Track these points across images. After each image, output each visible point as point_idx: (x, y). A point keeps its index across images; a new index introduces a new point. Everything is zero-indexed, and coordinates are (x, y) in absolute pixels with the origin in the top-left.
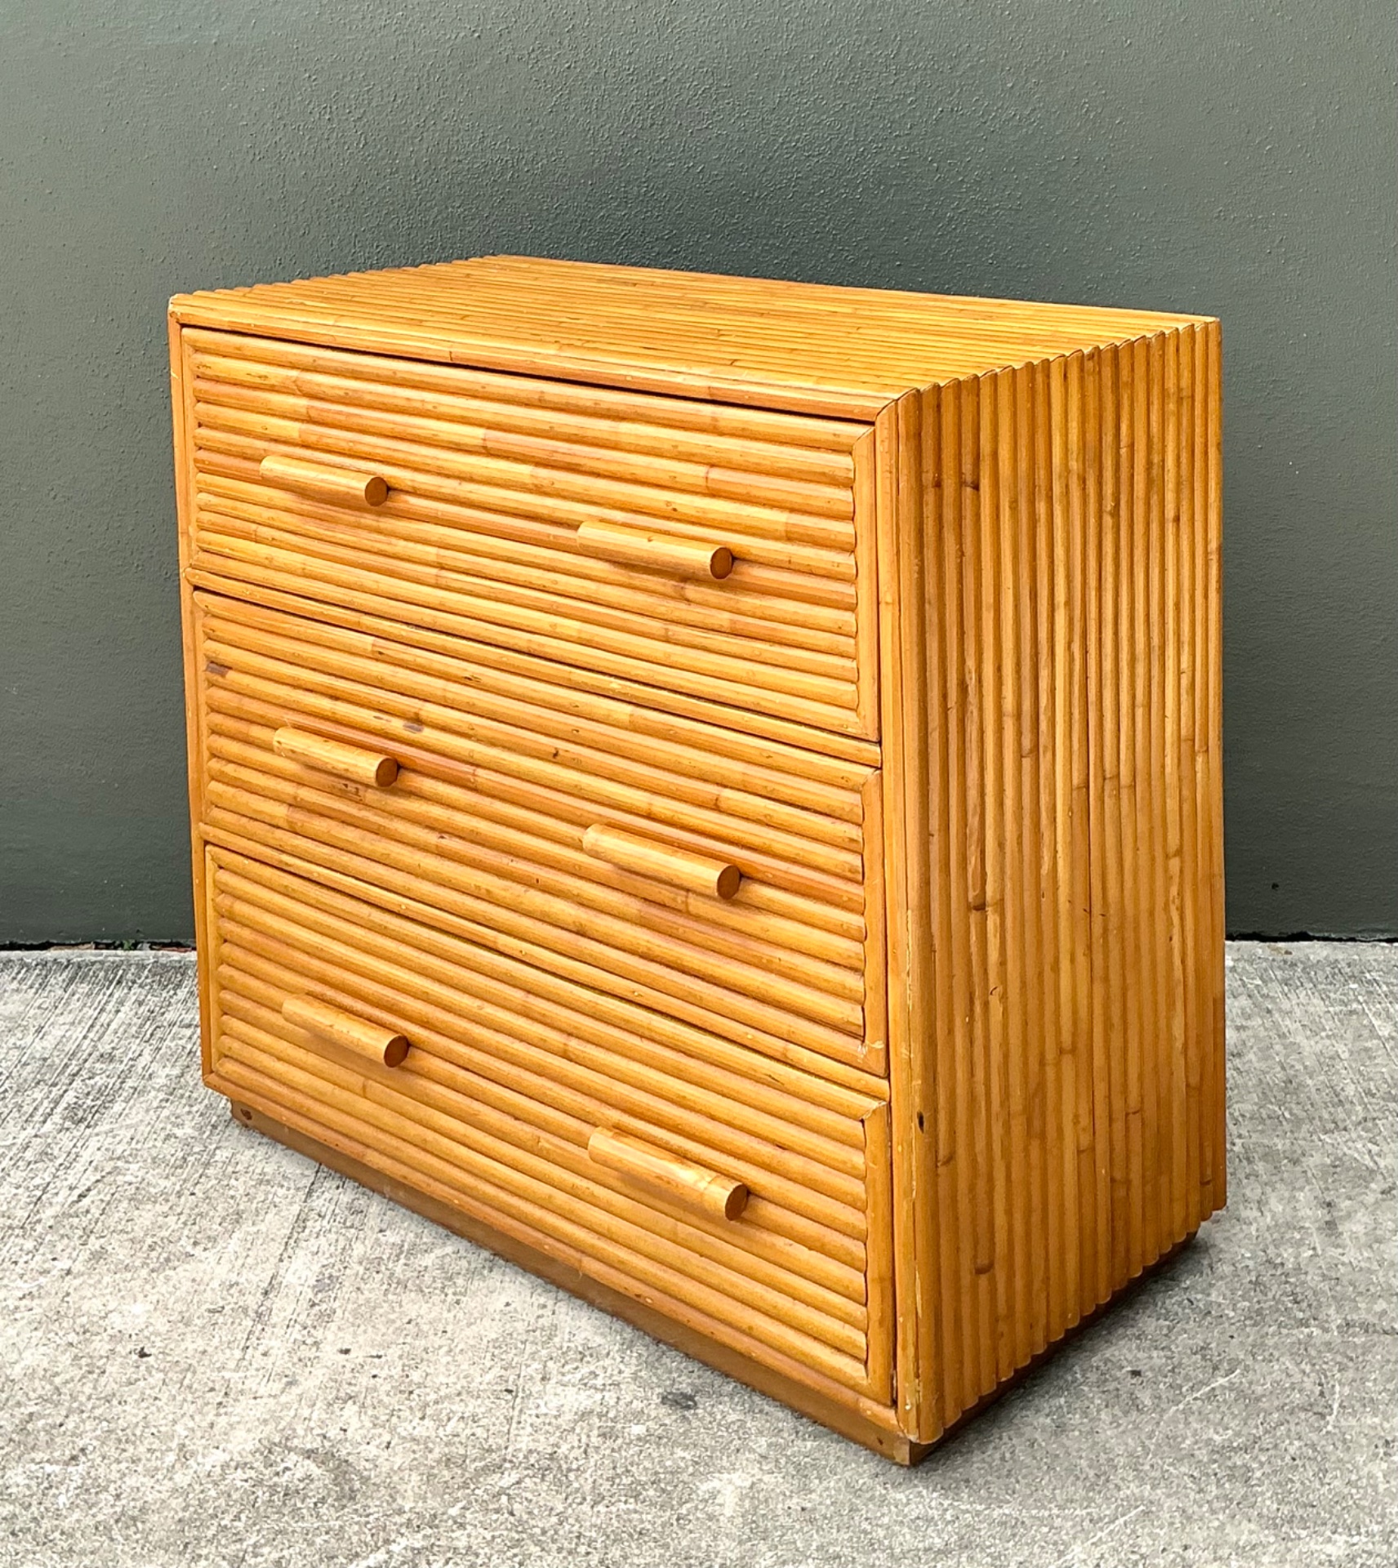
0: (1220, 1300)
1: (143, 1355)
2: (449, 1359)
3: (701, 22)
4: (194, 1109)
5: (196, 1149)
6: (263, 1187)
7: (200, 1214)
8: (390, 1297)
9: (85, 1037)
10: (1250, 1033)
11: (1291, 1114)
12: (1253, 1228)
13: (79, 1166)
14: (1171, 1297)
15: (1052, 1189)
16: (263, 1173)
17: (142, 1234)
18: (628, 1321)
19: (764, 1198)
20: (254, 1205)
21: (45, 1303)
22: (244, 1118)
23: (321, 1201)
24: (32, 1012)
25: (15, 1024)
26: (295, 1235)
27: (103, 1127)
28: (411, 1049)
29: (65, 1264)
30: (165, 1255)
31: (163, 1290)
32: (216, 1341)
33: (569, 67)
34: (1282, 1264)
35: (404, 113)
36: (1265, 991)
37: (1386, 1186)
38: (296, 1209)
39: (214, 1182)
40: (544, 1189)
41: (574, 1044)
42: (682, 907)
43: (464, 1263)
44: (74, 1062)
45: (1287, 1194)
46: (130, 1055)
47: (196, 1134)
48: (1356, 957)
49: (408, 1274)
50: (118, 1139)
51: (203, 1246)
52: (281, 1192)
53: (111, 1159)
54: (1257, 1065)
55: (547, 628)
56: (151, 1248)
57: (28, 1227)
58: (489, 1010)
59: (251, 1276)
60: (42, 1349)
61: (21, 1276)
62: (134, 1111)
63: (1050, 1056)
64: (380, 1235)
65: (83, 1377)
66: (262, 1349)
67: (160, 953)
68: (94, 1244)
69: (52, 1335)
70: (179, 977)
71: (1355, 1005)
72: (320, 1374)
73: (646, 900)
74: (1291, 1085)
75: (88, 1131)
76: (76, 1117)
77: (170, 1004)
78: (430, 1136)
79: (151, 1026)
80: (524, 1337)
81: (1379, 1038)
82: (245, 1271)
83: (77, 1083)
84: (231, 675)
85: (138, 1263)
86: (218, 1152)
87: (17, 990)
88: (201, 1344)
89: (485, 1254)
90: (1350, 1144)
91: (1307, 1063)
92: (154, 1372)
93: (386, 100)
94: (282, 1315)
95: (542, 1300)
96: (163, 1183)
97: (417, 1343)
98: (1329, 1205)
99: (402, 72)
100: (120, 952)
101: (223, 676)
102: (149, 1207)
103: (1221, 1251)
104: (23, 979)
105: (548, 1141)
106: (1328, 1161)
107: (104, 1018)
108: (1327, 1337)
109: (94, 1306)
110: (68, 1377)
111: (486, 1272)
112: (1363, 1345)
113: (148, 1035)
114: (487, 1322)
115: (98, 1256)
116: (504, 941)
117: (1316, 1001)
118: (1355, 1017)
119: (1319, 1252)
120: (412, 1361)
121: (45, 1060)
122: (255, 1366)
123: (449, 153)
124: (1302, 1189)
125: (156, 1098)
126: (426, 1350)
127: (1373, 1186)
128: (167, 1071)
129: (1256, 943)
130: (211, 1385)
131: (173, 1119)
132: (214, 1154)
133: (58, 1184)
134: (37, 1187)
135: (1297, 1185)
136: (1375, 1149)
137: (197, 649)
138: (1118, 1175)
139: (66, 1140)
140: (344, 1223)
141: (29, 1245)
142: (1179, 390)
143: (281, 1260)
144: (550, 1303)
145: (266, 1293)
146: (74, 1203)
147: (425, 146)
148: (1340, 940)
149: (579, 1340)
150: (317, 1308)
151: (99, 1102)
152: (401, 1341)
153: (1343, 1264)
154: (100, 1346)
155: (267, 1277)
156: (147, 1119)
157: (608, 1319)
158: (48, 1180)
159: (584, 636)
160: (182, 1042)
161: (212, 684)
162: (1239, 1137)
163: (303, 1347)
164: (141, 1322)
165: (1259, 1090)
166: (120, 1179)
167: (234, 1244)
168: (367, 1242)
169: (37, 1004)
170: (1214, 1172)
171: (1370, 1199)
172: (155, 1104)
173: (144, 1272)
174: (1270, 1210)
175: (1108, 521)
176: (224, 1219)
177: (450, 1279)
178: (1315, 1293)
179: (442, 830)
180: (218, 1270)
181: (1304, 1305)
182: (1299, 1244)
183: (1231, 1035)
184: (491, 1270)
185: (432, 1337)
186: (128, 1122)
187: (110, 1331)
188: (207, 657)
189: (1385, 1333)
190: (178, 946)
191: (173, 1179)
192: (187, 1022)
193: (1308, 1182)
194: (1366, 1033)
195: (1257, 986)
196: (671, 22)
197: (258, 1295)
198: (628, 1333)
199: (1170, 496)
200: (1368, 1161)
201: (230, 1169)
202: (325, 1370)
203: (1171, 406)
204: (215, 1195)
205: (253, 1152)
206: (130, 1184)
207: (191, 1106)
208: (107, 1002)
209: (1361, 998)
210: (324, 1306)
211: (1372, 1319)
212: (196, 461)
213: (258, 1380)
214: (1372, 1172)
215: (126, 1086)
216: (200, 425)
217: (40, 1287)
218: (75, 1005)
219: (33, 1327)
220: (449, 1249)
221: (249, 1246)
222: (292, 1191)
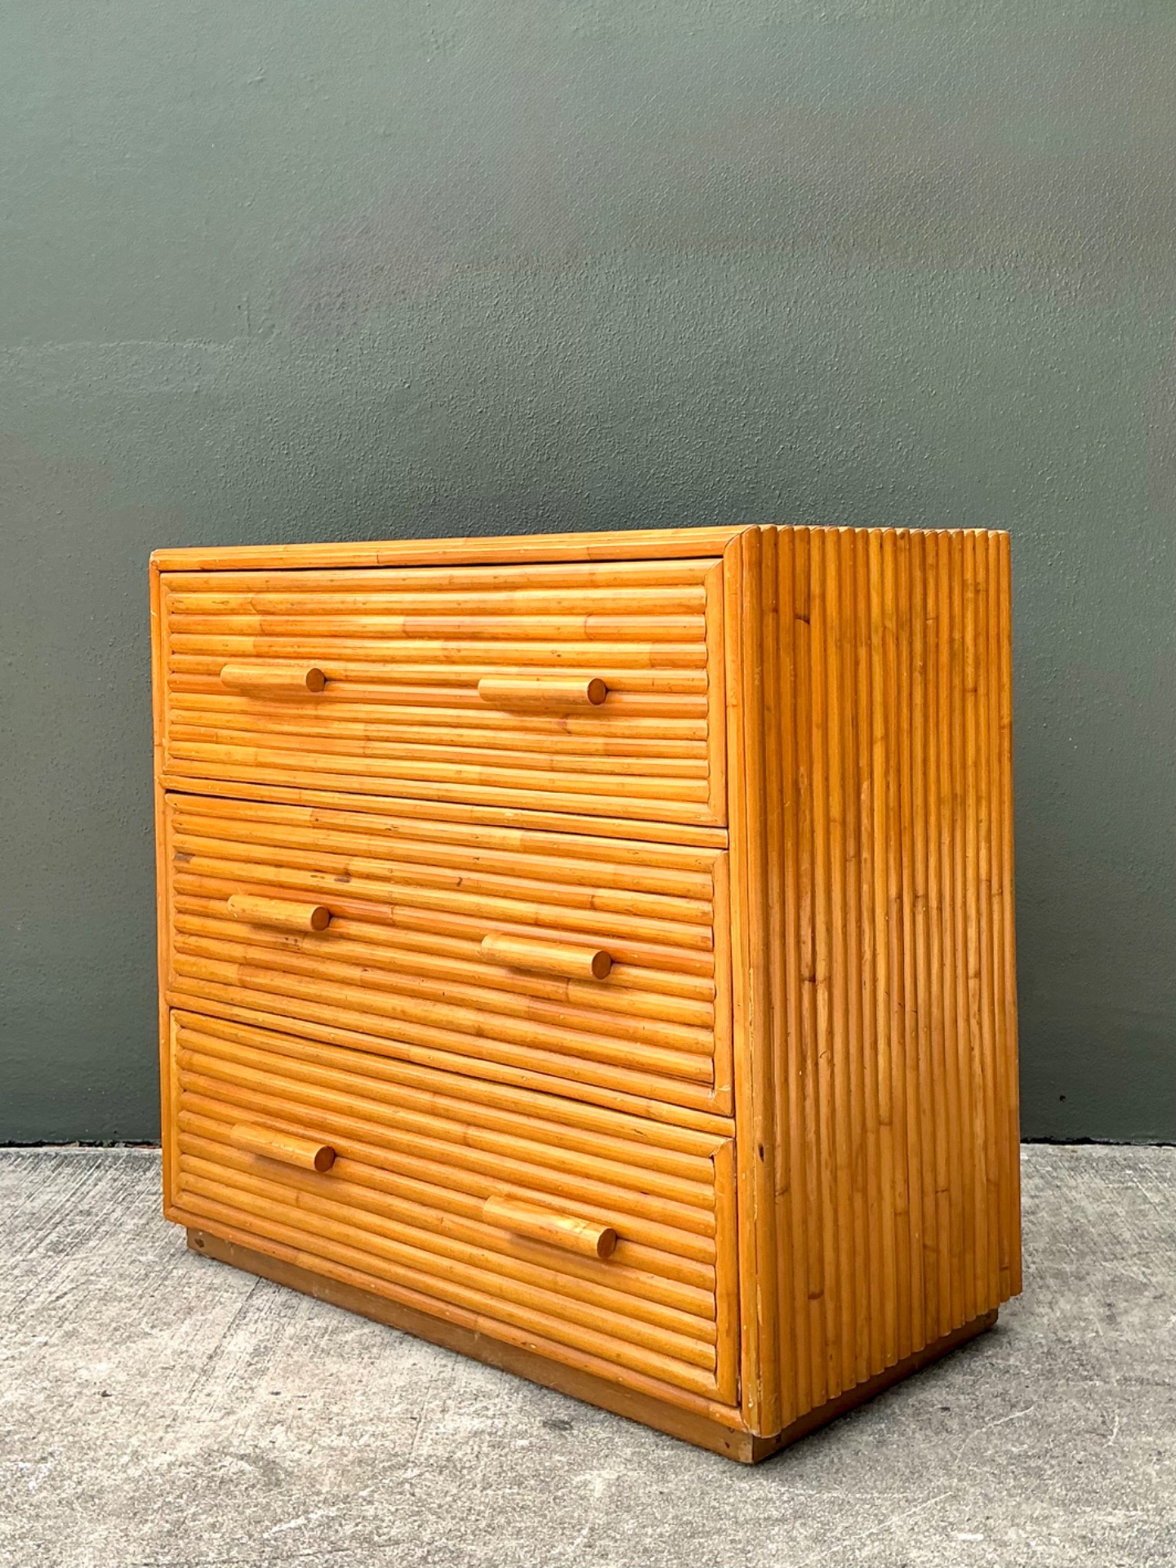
0: (1018, 1363)
1: (105, 1395)
2: (364, 1398)
3: (589, 375)
4: (157, 1244)
5: (157, 1269)
6: (211, 1292)
7: (159, 1309)
8: (315, 1360)
9: (68, 1200)
10: (1043, 1200)
11: (1076, 1248)
12: (1045, 1320)
13: (58, 1279)
14: (975, 1361)
15: (874, 1239)
16: (211, 1283)
17: (108, 1321)
18: (514, 1373)
19: (628, 1240)
20: (204, 1303)
21: (25, 1363)
22: (197, 1247)
23: (260, 1301)
24: (24, 1185)
25: (10, 1192)
26: (237, 1322)
27: (81, 1255)
28: (337, 1159)
29: (42, 1339)
30: (127, 1334)
31: (125, 1355)
32: (168, 1386)
33: (481, 412)
34: (1070, 1342)
35: (348, 449)
36: (1055, 1174)
37: (1158, 1294)
38: (239, 1305)
39: (170, 1289)
40: (445, 1263)
41: (473, 1132)
42: (563, 997)
43: (379, 1339)
44: (58, 1216)
45: (1073, 1298)
46: (105, 1211)
47: (157, 1259)
48: (1131, 1155)
49: (331, 1346)
50: (92, 1262)
51: (159, 1328)
52: (226, 1295)
53: (86, 1275)
54: (1049, 1219)
55: (452, 775)
56: (116, 1329)
57: (13, 1316)
58: (403, 1115)
59: (199, 1346)
60: (19, 1391)
61: (6, 1347)
62: (106, 1246)
63: (870, 1123)
64: (308, 1322)
65: (54, 1408)
66: (205, 1392)
67: (133, 1149)
68: (68, 1327)
69: (29, 1383)
70: (148, 1164)
71: (1130, 1184)
72: (253, 1407)
73: (532, 996)
74: (1077, 1232)
75: (67, 1258)
76: (56, 1248)
77: (140, 1180)
78: (352, 1231)
79: (123, 1195)
80: (428, 1385)
81: (1151, 1203)
82: (193, 1344)
83: (60, 1228)
84: (194, 860)
85: (104, 1338)
86: (175, 1271)
87: (13, 1171)
88: (155, 1389)
89: (396, 1333)
90: (1127, 1268)
91: (1090, 1218)
92: (113, 1406)
93: (333, 438)
94: (223, 1371)
95: (443, 1362)
96: (127, 1290)
97: (337, 1388)
98: (1109, 1305)
99: (347, 416)
100: (100, 1149)
101: (188, 862)
102: (116, 1303)
103: (1018, 1333)
104: (18, 1165)
105: (450, 1221)
106: (1108, 1278)
107: (84, 1189)
108: (1108, 1387)
109: (68, 1365)
110: (41, 1408)
111: (396, 1345)
112: (1138, 1392)
113: (120, 1199)
114: (396, 1376)
115: (70, 1335)
116: (416, 1052)
117: (1098, 1180)
118: (1130, 1191)
119: (1101, 1333)
120: (331, 1399)
121: (34, 1214)
122: (199, 1401)
123: (384, 481)
124: (1086, 1295)
125: (124, 1237)
126: (344, 1393)
127: (1146, 1293)
128: (135, 1221)
129: (1047, 1145)
130: (161, 1414)
131: (138, 1250)
132: (171, 1272)
133: (40, 1290)
134: (22, 1292)
135: (1082, 1293)
136: (1148, 1271)
137: (167, 840)
138: (929, 1242)
139: (47, 1262)
140: (279, 1314)
141: (14, 1327)
142: (976, 584)
143: (225, 1337)
144: (450, 1365)
145: (211, 1357)
146: (52, 1302)
147: (364, 476)
148: (1118, 1144)
149: (474, 1386)
150: (253, 1367)
151: (77, 1240)
152: (324, 1386)
153: (1121, 1341)
154: (70, 1389)
155: (212, 1347)
156: (117, 1250)
157: (499, 1374)
158: (31, 1287)
159: (483, 777)
160: (149, 1203)
161: (179, 871)
162: (1031, 1265)
163: (239, 1391)
164: (104, 1376)
165: (1050, 1234)
166: (92, 1287)
167: (186, 1326)
168: (297, 1326)
169: (30, 1179)
170: (1011, 1261)
171: (1144, 1301)
172: (124, 1241)
173: (109, 1345)
174: (1059, 1308)
175: (918, 677)
176: (178, 1312)
177: (367, 1348)
178: (1098, 1360)
179: (365, 965)
180: (171, 1343)
181: (1089, 1367)
182: (1085, 1329)
183: (1025, 1201)
184: (401, 1343)
185: (349, 1385)
186: (101, 1252)
187: (78, 1380)
188: (174, 847)
189: (1157, 1384)
190: (149, 1144)
191: (137, 1287)
192: (154, 1191)
193: (1091, 1291)
194: (1139, 1201)
195: (1048, 1172)
196: (564, 374)
197: (204, 1358)
198: (516, 1382)
199: (970, 670)
200: (1141, 1278)
201: (184, 1281)
202: (258, 1405)
203: (970, 595)
204: (171, 1297)
205: (204, 1270)
206: (100, 1290)
207: (153, 1242)
208: (87, 1179)
209: (1135, 1180)
210: (259, 1366)
211: (1145, 1376)
212: (169, 683)
213: (201, 1411)
214: (1145, 1284)
215: (100, 1230)
216: (173, 653)
217: (21, 1353)
218: (60, 1180)
219: (14, 1377)
220: (366, 1330)
221: (198, 1328)
222: (235, 1295)
